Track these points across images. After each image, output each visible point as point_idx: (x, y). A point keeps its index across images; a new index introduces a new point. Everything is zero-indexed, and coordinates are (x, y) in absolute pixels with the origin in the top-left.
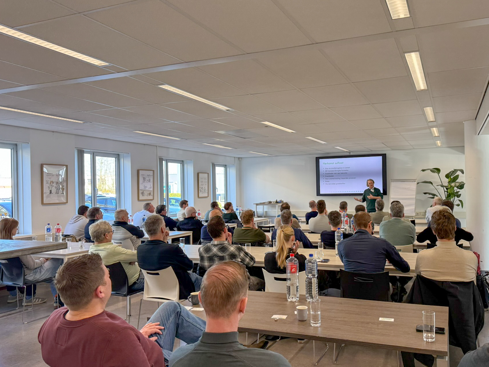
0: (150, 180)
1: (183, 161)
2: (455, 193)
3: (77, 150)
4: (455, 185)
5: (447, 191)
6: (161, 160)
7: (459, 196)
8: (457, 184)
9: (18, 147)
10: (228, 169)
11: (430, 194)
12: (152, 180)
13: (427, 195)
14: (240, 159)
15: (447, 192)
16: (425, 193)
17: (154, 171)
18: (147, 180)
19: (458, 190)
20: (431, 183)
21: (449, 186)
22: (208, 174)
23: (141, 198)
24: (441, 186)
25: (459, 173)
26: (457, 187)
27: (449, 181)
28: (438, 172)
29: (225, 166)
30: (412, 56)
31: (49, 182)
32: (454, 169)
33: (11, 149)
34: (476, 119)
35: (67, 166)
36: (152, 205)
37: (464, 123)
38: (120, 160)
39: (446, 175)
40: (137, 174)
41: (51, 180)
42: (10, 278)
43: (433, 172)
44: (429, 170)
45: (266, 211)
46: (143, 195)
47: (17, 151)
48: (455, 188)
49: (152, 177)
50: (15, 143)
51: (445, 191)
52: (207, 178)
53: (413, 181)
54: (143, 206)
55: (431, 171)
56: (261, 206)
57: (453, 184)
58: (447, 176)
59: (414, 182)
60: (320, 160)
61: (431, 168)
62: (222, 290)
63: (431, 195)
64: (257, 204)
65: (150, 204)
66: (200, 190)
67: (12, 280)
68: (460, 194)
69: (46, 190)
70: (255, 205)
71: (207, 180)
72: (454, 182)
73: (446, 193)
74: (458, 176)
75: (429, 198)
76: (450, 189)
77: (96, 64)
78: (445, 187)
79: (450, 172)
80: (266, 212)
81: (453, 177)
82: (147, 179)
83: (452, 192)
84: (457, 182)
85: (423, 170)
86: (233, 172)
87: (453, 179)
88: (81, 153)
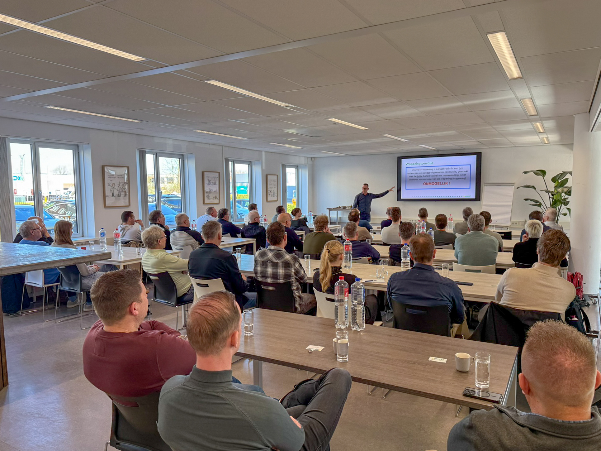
0: (215, 182)
1: (251, 162)
2: (563, 200)
3: (138, 151)
4: (563, 190)
5: (553, 197)
6: (227, 161)
7: (566, 204)
8: (566, 190)
9: (80, 148)
10: (300, 170)
11: (531, 200)
12: (217, 183)
13: (529, 201)
14: (313, 159)
15: (553, 199)
16: (526, 200)
17: (219, 173)
18: (213, 183)
19: (567, 196)
20: (534, 188)
21: (556, 191)
22: (278, 175)
23: (207, 201)
24: (545, 191)
25: (568, 176)
26: (565, 193)
27: (556, 185)
28: (543, 174)
29: (297, 167)
30: (497, 37)
31: (111, 184)
32: (562, 172)
33: (73, 150)
34: (589, 112)
35: (128, 168)
36: (215, 209)
37: (574, 117)
38: (184, 161)
39: (552, 178)
40: (202, 176)
41: (113, 182)
42: (68, 283)
43: (536, 175)
44: (532, 173)
45: (340, 216)
46: (208, 199)
47: (78, 152)
48: (563, 194)
49: (218, 179)
50: (76, 143)
51: (550, 198)
52: (276, 181)
53: (510, 185)
54: (206, 210)
55: (535, 173)
56: (335, 212)
57: (560, 190)
58: (554, 180)
59: (511, 187)
60: (403, 160)
61: (535, 170)
62: (207, 328)
63: (533, 202)
64: (330, 210)
65: (213, 209)
66: (269, 193)
67: (70, 285)
68: (569, 202)
69: (108, 193)
70: (327, 210)
71: (276, 183)
72: (561, 187)
73: (551, 199)
74: (567, 180)
75: (530, 205)
76: (556, 196)
77: (133, 59)
78: (551, 192)
79: (558, 175)
80: (340, 218)
81: (561, 181)
82: (213, 181)
83: (559, 199)
84: (566, 187)
85: (525, 173)
86: (305, 173)
87: (560, 183)
88: (142, 154)
